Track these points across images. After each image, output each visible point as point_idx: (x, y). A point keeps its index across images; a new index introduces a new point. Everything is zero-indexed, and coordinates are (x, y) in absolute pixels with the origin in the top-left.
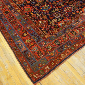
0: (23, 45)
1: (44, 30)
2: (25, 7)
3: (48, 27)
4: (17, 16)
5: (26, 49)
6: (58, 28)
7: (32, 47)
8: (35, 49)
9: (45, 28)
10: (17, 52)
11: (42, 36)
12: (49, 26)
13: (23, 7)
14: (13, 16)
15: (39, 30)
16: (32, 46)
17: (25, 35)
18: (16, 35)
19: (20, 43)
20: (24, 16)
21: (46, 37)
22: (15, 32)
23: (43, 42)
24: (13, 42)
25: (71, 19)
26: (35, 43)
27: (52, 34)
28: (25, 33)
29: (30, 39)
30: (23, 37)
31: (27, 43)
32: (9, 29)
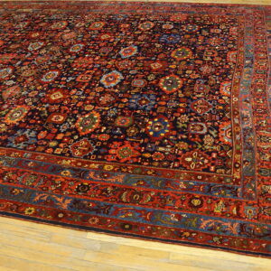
0: (220, 222)
1: (216, 169)
2: (113, 151)
3: (213, 159)
4: (120, 180)
5: (236, 225)
6: (231, 148)
7: (241, 212)
8: (250, 212)
9: (213, 165)
10: (229, 243)
11: (228, 180)
12: (214, 155)
13: (108, 153)
14: (113, 187)
15: (208, 176)
16: (238, 210)
17: (196, 202)
18: (179, 216)
19: (210, 225)
20: (138, 171)
21: (238, 177)
22: (169, 213)
23: (243, 189)
24: (194, 234)
25: (230, 119)
26: (235, 202)
27: (237, 166)
28: (191, 199)
29: (218, 202)
30: (200, 209)
31: (223, 213)
32: (146, 218)
